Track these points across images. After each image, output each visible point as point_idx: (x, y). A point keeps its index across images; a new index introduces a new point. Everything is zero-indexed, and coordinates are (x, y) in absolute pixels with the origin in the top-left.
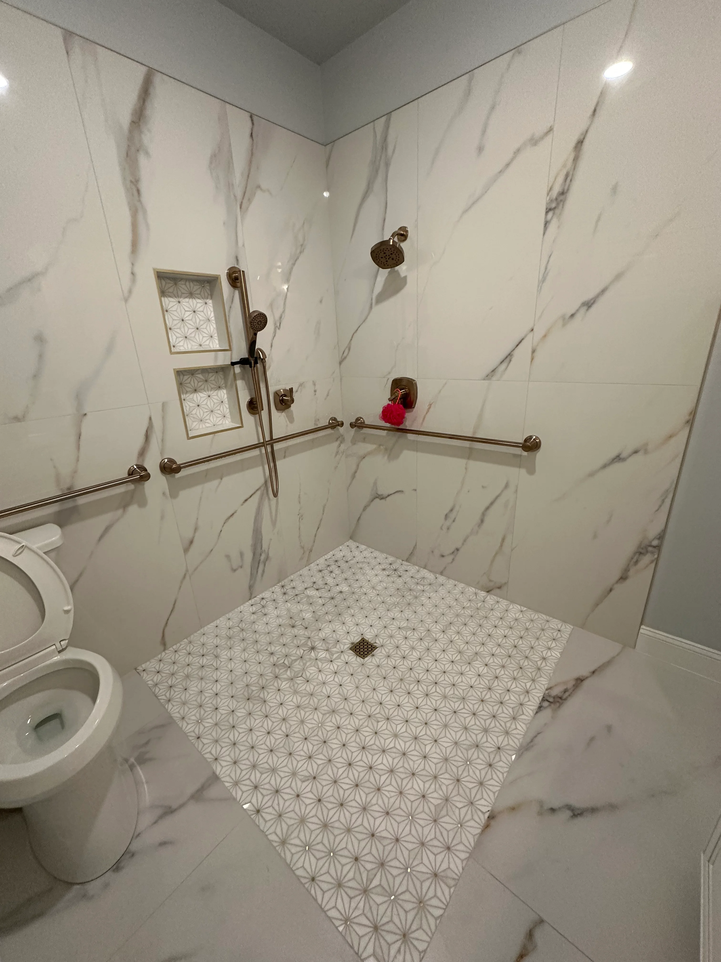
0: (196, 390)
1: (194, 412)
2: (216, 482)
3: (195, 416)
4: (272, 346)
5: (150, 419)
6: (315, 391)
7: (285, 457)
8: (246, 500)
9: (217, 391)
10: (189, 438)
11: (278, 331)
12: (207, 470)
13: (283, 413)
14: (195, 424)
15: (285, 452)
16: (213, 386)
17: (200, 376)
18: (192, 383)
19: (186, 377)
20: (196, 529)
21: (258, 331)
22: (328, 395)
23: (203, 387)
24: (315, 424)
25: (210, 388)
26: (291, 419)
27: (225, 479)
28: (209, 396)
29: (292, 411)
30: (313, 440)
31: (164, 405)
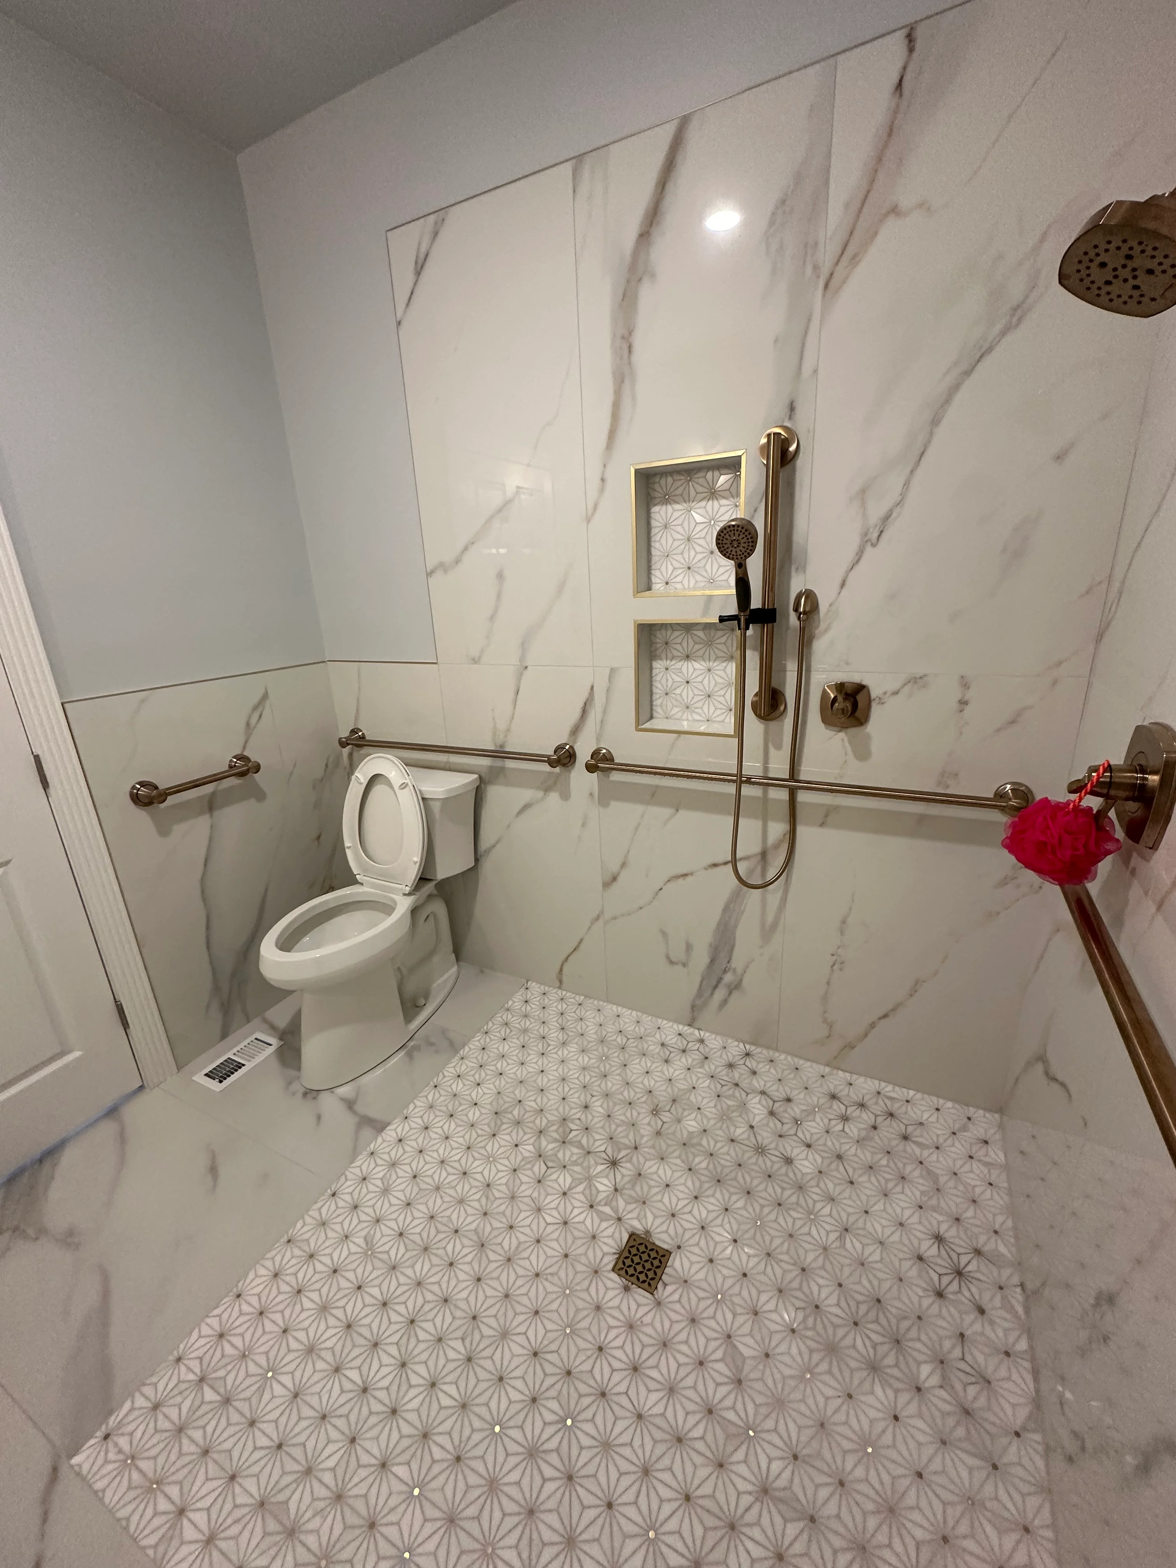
0: (688, 657)
1: (678, 691)
2: (667, 811)
3: (678, 697)
4: (843, 585)
5: (592, 688)
6: (963, 703)
7: (822, 825)
8: (715, 865)
9: (724, 664)
10: (638, 730)
11: (869, 549)
12: (657, 786)
13: (842, 735)
14: (676, 710)
15: (826, 816)
16: (721, 654)
17: (700, 634)
18: (685, 644)
19: (676, 633)
20: (624, 865)
22: (1013, 722)
23: (701, 652)
24: (939, 783)
25: (713, 657)
26: (862, 753)
27: (682, 813)
28: (709, 670)
29: (868, 737)
30: (921, 819)
31: (613, 671)
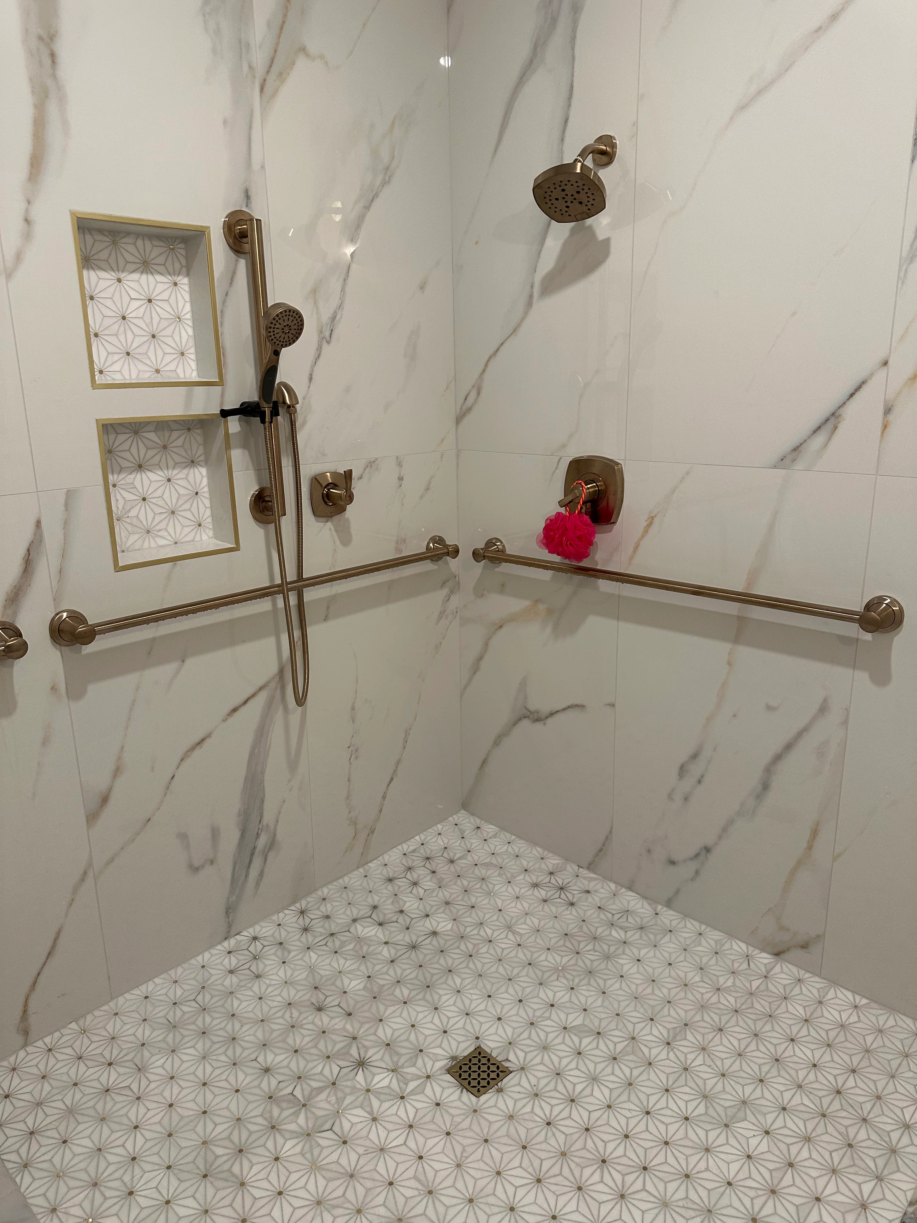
0: (140, 466)
1: (133, 513)
2: (170, 668)
3: (135, 521)
4: (311, 379)
5: (38, 523)
6: (401, 479)
7: (326, 619)
8: (235, 710)
9: (185, 471)
10: (118, 569)
11: (325, 345)
12: (154, 639)
13: (329, 524)
14: (133, 538)
15: (328, 608)
16: (178, 459)
17: (152, 436)
18: (134, 450)
19: (121, 438)
21: (282, 346)
22: (428, 488)
23: (156, 459)
24: (398, 550)
25: (171, 463)
26: (345, 537)
27: (190, 662)
28: (169, 480)
29: (348, 520)
30: (391, 584)
31: (70, 496)
